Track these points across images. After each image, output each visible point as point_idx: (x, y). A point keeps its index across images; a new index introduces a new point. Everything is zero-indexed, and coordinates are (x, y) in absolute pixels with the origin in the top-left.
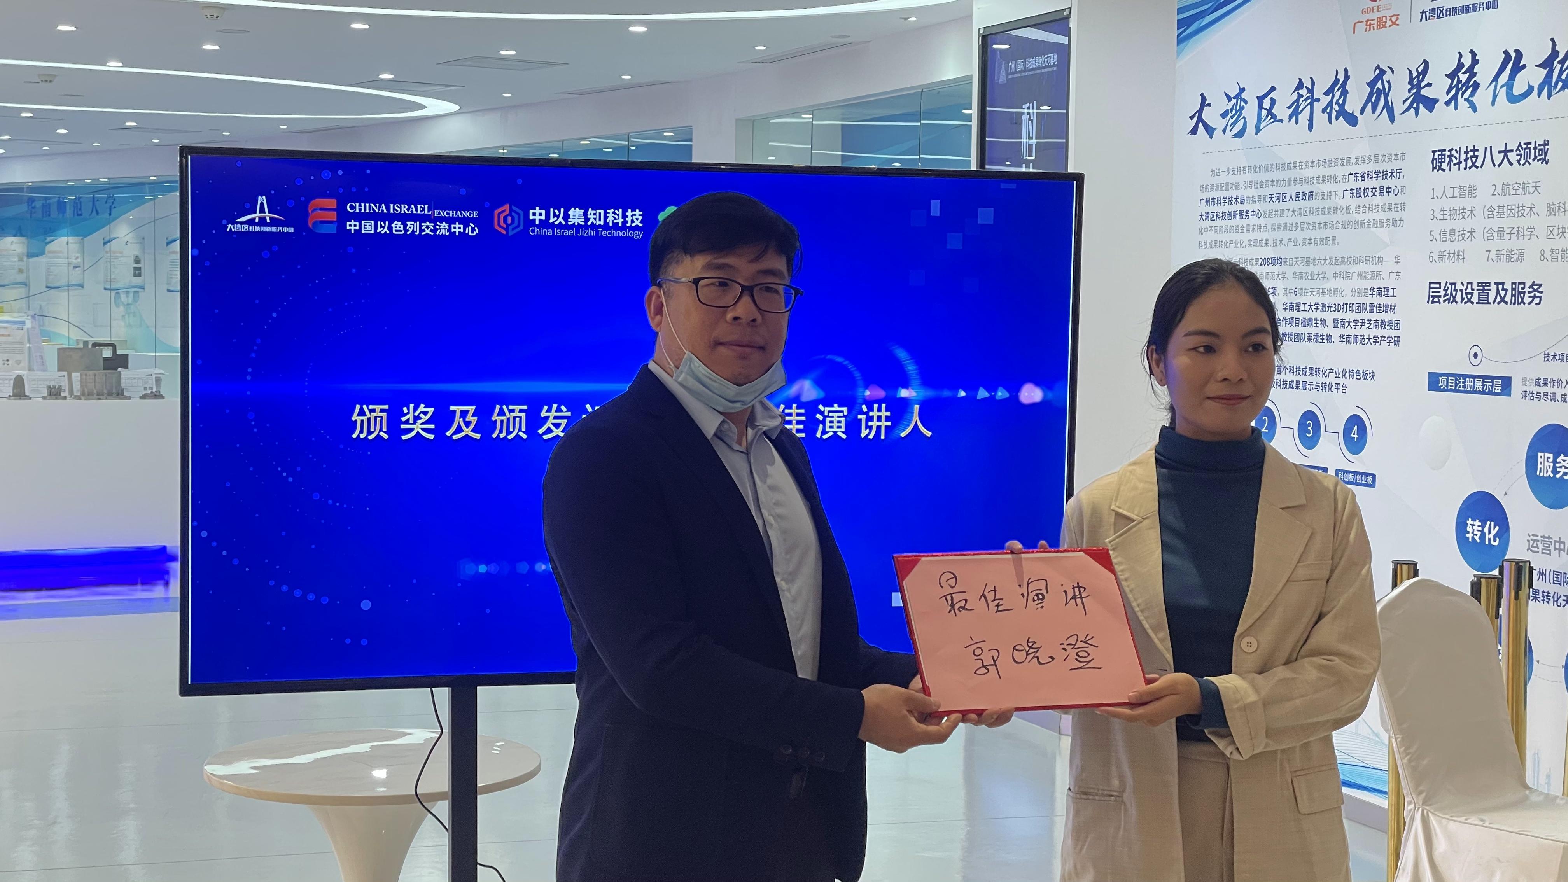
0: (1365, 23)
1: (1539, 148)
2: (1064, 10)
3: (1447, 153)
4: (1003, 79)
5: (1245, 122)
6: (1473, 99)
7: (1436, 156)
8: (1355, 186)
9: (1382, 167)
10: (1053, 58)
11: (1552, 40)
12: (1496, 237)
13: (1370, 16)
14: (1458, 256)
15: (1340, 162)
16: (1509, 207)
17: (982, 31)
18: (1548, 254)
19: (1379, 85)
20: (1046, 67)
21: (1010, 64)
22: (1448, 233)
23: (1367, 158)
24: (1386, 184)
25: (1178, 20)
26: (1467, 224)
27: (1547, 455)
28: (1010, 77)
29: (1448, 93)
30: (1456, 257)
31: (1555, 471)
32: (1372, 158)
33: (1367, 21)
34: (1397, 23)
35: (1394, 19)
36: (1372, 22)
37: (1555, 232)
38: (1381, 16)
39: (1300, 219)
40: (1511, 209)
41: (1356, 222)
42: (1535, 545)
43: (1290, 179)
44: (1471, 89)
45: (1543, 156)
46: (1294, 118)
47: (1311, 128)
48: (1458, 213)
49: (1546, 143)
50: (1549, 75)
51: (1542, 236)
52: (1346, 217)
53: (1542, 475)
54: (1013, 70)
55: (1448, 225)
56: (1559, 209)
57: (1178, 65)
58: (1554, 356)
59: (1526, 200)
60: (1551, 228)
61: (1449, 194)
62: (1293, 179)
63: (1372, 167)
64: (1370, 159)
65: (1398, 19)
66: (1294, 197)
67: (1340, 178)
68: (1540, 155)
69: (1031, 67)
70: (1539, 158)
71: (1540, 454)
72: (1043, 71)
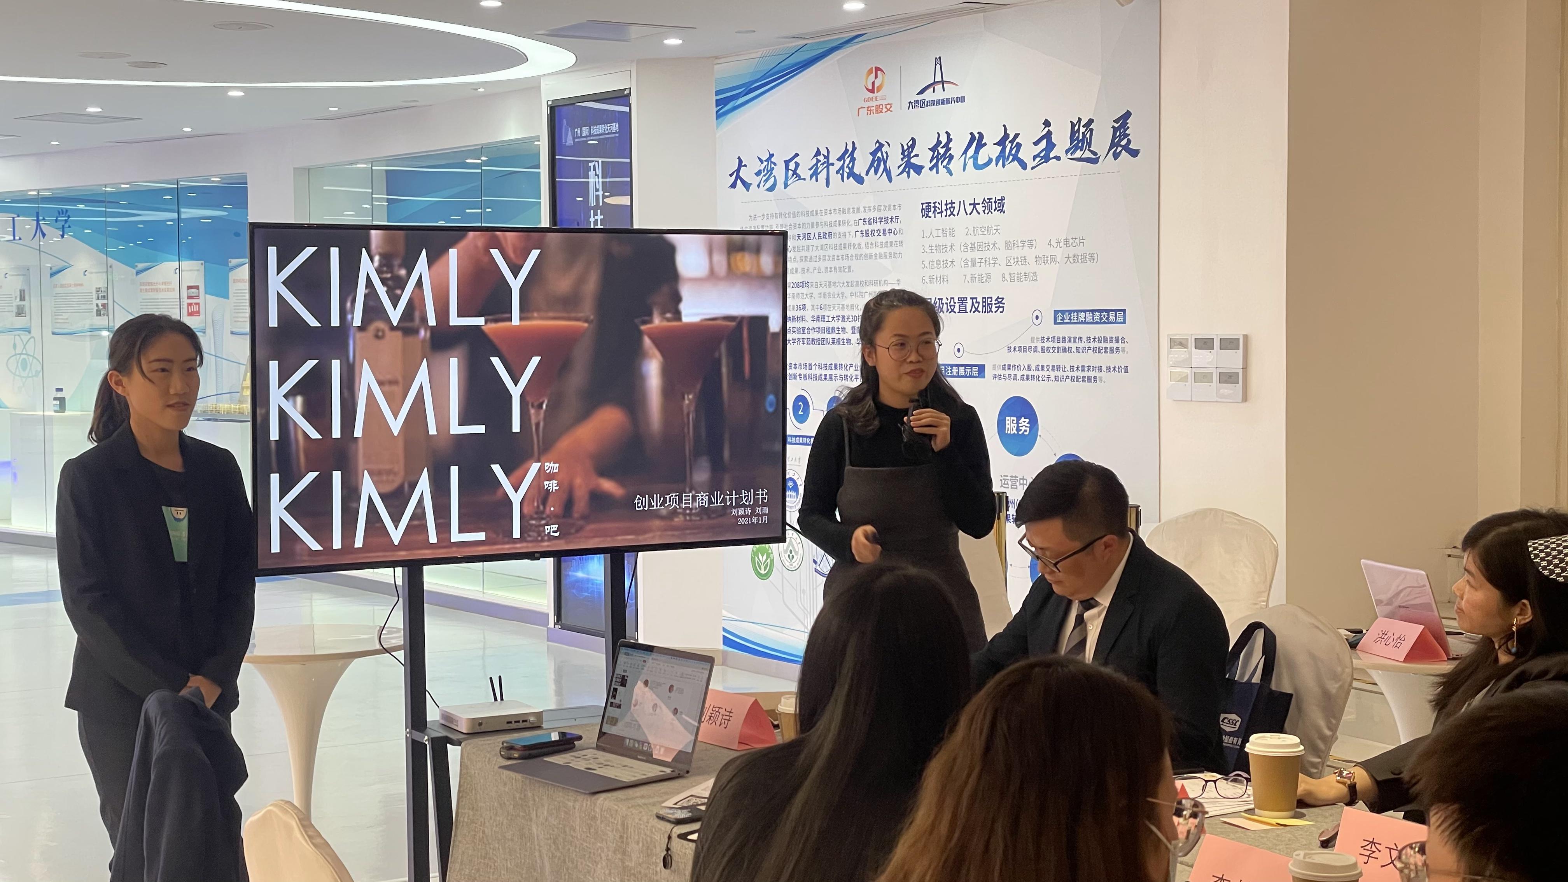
0: (866, 109)
1: (998, 202)
2: (625, 89)
3: (933, 205)
4: (570, 142)
5: (775, 180)
6: (950, 166)
7: (924, 207)
8: (864, 228)
9: (883, 214)
10: (615, 127)
11: (1004, 126)
12: (970, 266)
13: (870, 104)
14: (943, 279)
15: (851, 210)
16: (979, 244)
17: (550, 103)
18: (1007, 277)
19: (879, 155)
20: (608, 134)
21: (576, 130)
22: (935, 263)
23: (872, 208)
24: (887, 227)
25: (716, 100)
26: (949, 256)
27: (1012, 418)
28: (576, 140)
29: (931, 162)
30: (942, 279)
31: (1018, 429)
32: (876, 208)
33: (868, 108)
34: (891, 109)
35: (888, 107)
36: (872, 108)
37: (1012, 261)
38: (879, 104)
39: (822, 253)
40: (980, 245)
41: (866, 256)
42: (1006, 483)
43: (813, 223)
44: (947, 159)
45: (1001, 208)
46: (814, 178)
47: (828, 184)
48: (943, 248)
49: (1002, 199)
50: (1003, 150)
51: (1003, 263)
52: (859, 252)
53: (1009, 432)
54: (579, 135)
55: (936, 256)
56: (1014, 245)
57: (718, 135)
58: (1015, 349)
59: (991, 239)
60: (1009, 258)
61: (935, 233)
62: (815, 223)
63: (875, 215)
64: (874, 209)
65: (891, 107)
66: (817, 237)
67: (852, 222)
68: (999, 207)
69: (596, 133)
70: (998, 209)
71: (1007, 418)
72: (607, 136)
